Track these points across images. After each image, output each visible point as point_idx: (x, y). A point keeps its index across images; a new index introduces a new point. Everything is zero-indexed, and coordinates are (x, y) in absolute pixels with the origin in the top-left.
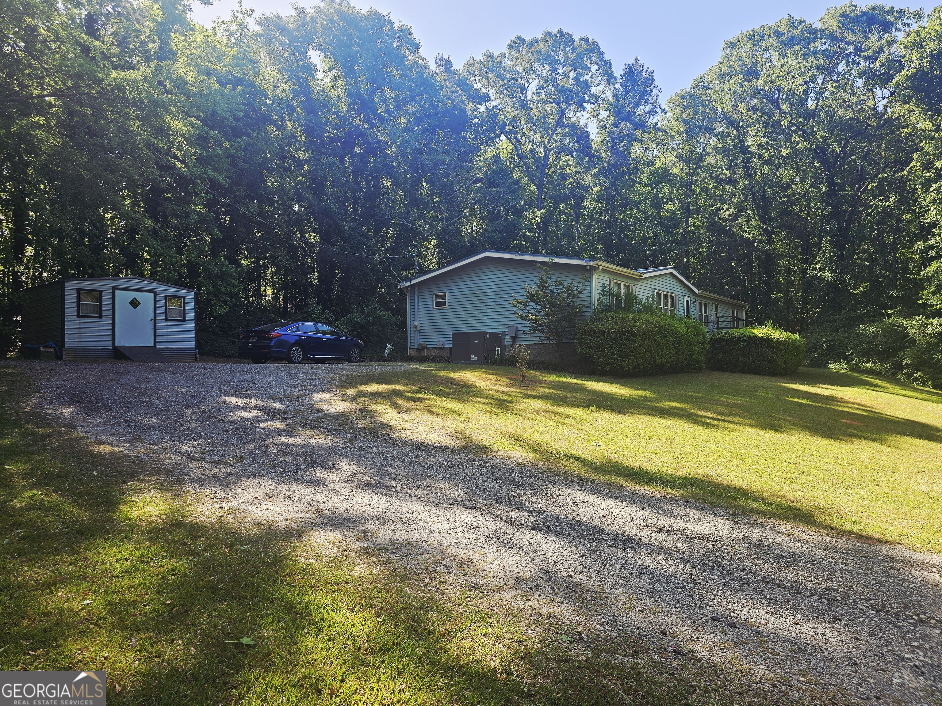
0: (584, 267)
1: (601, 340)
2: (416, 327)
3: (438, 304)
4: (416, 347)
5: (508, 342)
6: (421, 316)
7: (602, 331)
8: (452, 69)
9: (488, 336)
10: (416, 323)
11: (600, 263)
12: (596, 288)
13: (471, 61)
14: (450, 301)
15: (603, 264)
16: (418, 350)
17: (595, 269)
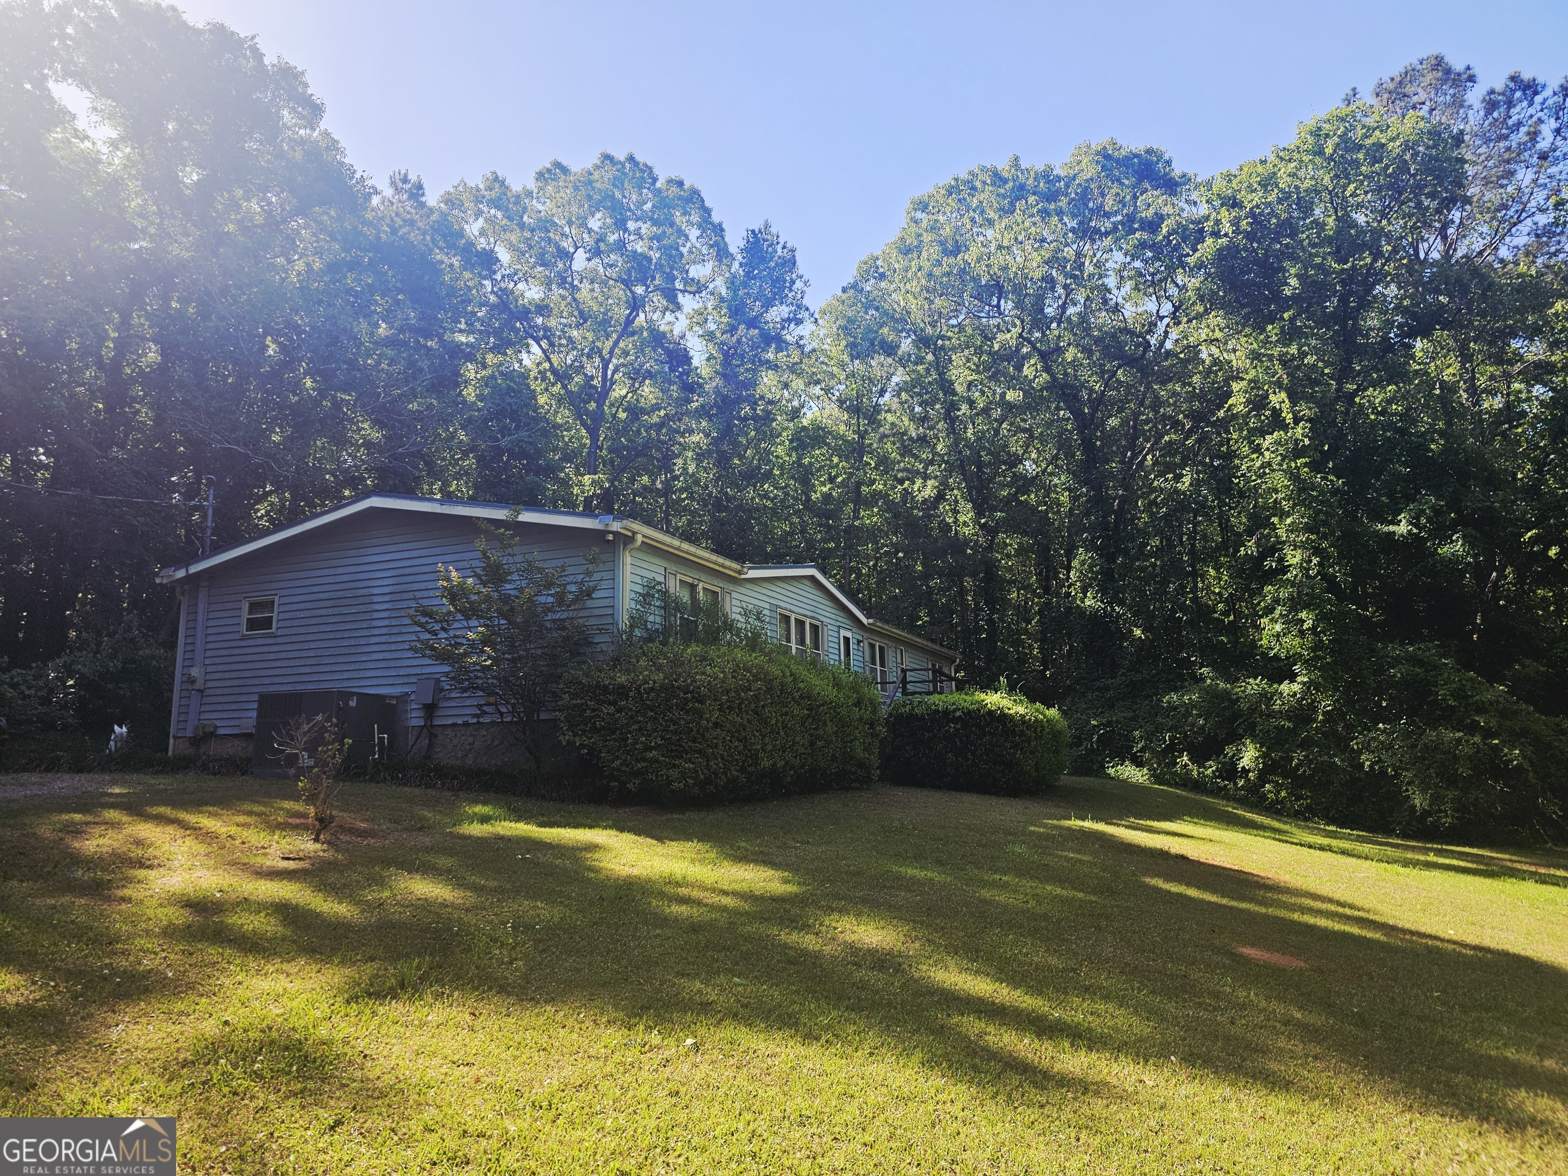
0: (602, 534)
1: (619, 710)
2: (192, 681)
3: (253, 625)
4: (189, 734)
5: (415, 718)
6: (209, 654)
7: (622, 686)
8: (423, 199)
9: (353, 703)
10: (195, 672)
11: (636, 526)
12: (628, 586)
13: (461, 189)
14: (282, 616)
15: (642, 532)
16: (196, 741)
17: (627, 540)
